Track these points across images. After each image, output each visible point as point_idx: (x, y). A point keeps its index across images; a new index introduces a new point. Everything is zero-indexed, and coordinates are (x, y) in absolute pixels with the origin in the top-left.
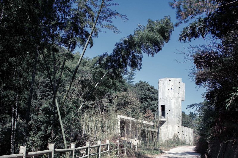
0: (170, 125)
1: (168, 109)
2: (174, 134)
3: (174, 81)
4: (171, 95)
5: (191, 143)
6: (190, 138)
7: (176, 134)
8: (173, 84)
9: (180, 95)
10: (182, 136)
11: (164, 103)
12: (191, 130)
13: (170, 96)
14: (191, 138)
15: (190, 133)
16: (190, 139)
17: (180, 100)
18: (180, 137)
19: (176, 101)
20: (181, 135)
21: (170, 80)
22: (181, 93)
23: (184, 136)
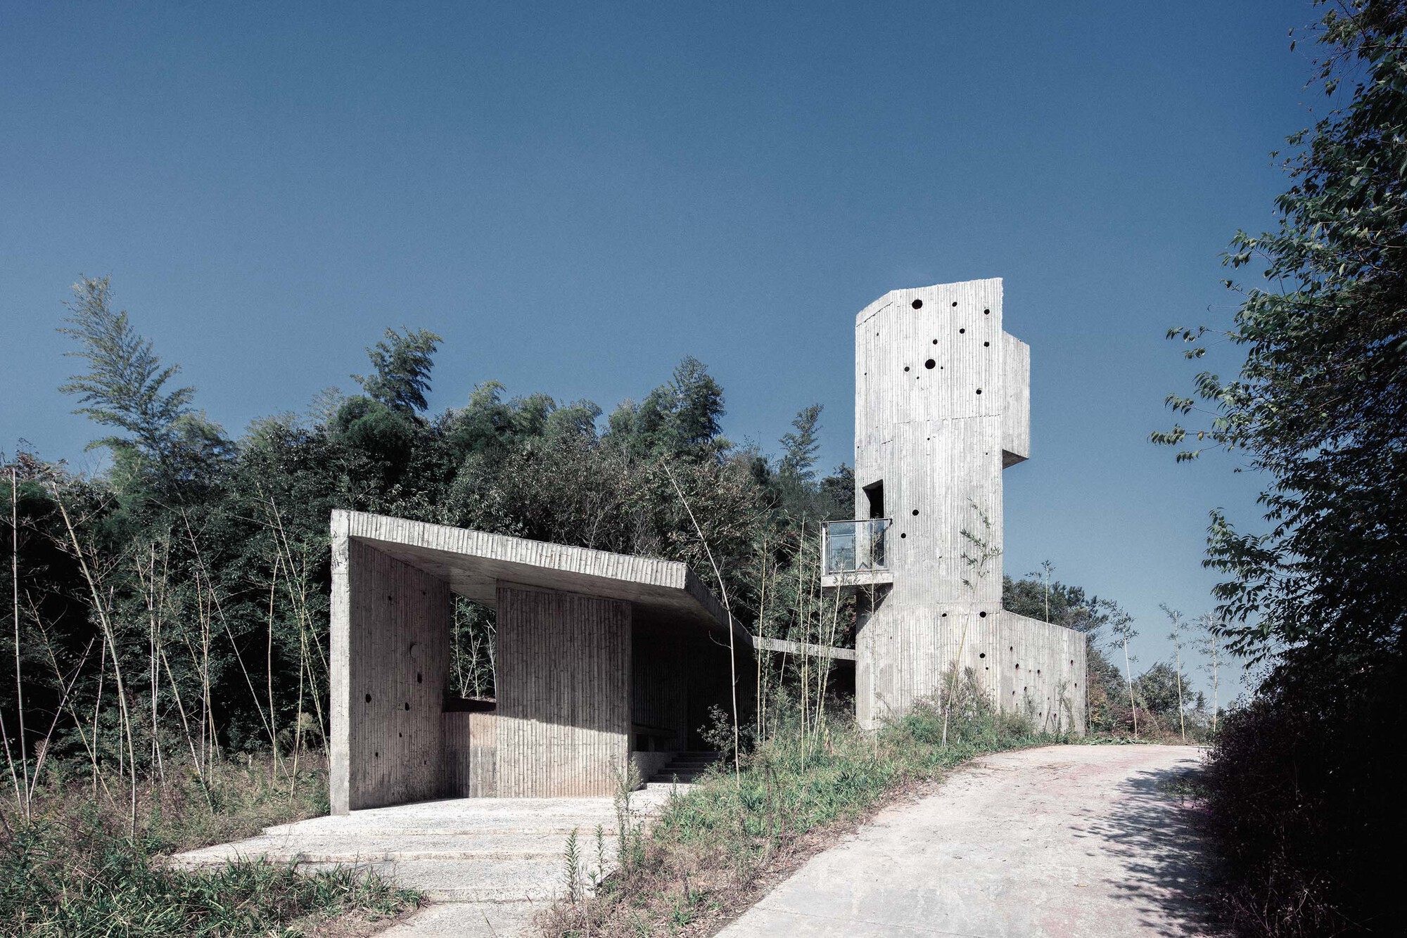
0: (922, 611)
1: (905, 501)
2: (946, 668)
3: (948, 308)
4: (927, 408)
5: (1070, 717)
6: (1064, 688)
7: (961, 669)
8: (942, 327)
9: (990, 401)
10: (1005, 680)
11: (880, 468)
12: (1072, 640)
13: (918, 413)
14: (1070, 687)
15: (1065, 658)
16: (1066, 694)
17: (989, 431)
18: (992, 684)
19: (960, 446)
20: (997, 670)
21: (917, 304)
22: (997, 382)
23: (1022, 679)
